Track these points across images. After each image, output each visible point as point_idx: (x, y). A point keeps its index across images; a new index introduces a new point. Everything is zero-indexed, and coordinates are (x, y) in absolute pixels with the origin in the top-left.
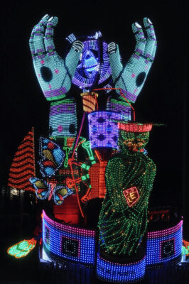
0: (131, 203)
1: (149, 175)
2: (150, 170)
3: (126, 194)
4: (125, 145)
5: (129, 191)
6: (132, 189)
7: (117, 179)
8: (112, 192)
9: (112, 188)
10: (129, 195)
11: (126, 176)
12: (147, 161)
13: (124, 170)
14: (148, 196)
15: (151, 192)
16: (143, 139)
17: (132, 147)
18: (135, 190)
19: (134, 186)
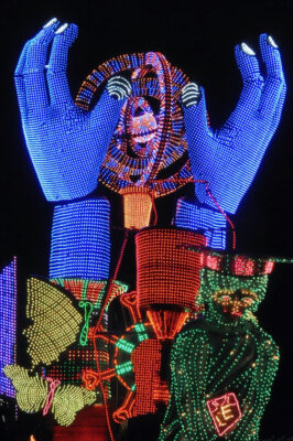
0: (222, 429)
1: (265, 369)
2: (267, 358)
3: (213, 408)
4: (215, 303)
5: (220, 402)
6: (226, 397)
7: (194, 376)
8: (183, 402)
9: (184, 394)
10: (219, 410)
11: (213, 369)
12: (261, 339)
13: (210, 356)
14: (260, 413)
15: (267, 407)
16: (253, 292)
17: (230, 307)
18: (232, 401)
19: (230, 390)
